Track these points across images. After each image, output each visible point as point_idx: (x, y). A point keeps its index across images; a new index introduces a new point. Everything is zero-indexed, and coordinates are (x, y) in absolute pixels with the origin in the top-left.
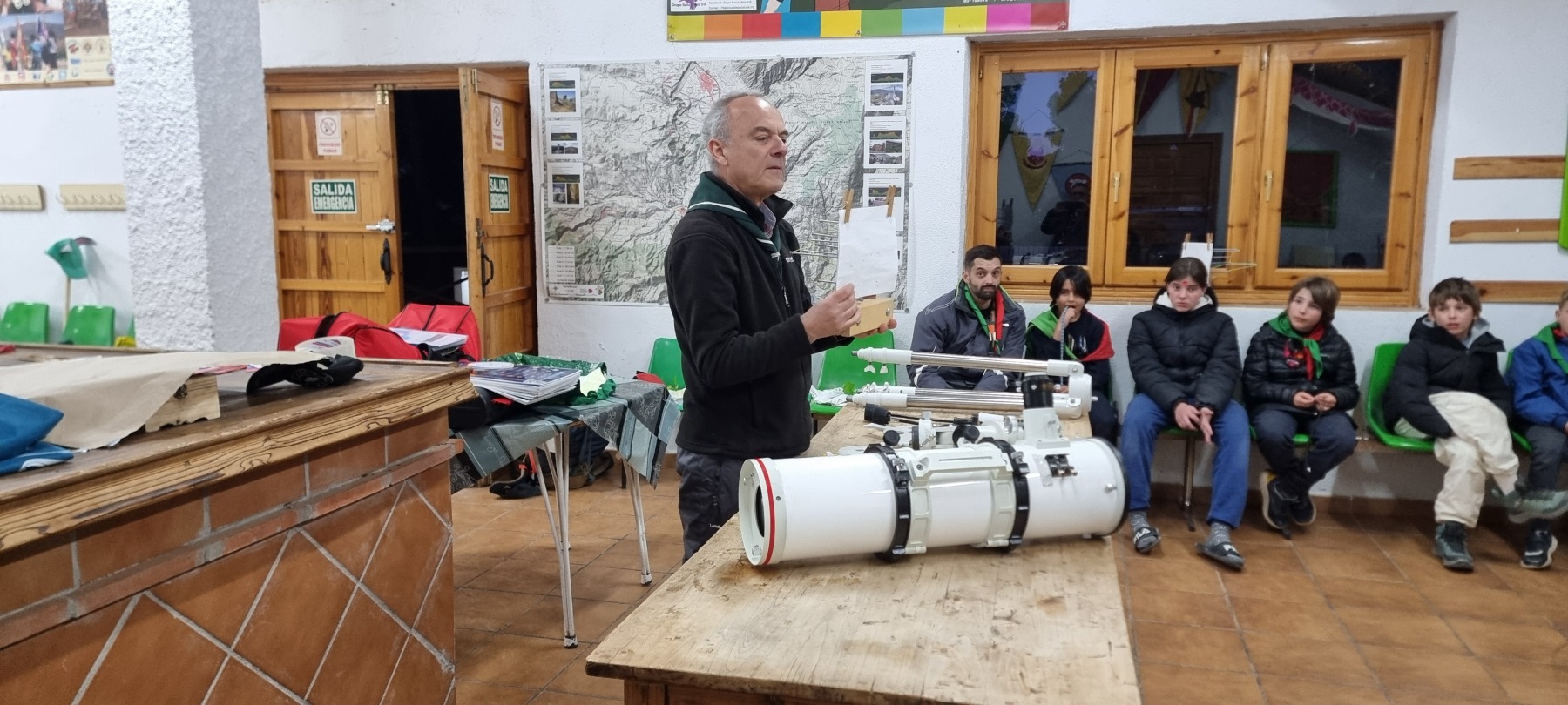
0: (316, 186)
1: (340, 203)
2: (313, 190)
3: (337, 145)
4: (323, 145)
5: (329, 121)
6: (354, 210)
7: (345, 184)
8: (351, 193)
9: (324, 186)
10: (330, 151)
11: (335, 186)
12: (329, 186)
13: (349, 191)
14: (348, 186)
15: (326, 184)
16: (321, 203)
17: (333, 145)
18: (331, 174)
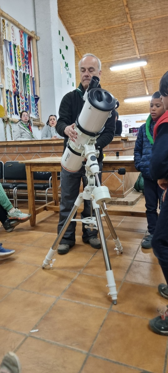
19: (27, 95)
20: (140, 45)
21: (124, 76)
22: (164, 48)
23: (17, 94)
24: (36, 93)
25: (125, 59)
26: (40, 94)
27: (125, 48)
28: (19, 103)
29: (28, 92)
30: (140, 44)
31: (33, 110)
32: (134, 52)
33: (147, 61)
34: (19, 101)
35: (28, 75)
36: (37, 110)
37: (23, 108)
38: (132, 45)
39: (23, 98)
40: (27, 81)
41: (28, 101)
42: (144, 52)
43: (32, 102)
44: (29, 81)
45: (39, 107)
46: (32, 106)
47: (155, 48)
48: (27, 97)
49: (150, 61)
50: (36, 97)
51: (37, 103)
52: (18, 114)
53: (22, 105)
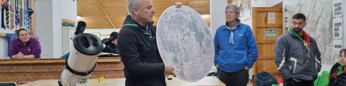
0: (266, 31)
1: (273, 35)
3: (274, 20)
4: (270, 20)
5: (272, 14)
6: (276, 37)
7: (275, 30)
8: (276, 32)
9: (268, 30)
10: (272, 22)
11: (272, 30)
13: (275, 32)
14: (275, 31)
15: (269, 30)
16: (267, 35)
17: (272, 20)
18: (271, 28)
19: (18, 8)
23: (5, 7)
24: (30, 7)
26: (34, 8)
28: (8, 17)
29: (21, 6)
31: (25, 23)
34: (7, 14)
36: (30, 23)
37: (13, 21)
39: (13, 11)
41: (19, 14)
43: (25, 16)
45: (33, 21)
46: (24, 19)
48: (19, 10)
50: (29, 11)
51: (31, 17)
52: (5, 28)
53: (12, 18)
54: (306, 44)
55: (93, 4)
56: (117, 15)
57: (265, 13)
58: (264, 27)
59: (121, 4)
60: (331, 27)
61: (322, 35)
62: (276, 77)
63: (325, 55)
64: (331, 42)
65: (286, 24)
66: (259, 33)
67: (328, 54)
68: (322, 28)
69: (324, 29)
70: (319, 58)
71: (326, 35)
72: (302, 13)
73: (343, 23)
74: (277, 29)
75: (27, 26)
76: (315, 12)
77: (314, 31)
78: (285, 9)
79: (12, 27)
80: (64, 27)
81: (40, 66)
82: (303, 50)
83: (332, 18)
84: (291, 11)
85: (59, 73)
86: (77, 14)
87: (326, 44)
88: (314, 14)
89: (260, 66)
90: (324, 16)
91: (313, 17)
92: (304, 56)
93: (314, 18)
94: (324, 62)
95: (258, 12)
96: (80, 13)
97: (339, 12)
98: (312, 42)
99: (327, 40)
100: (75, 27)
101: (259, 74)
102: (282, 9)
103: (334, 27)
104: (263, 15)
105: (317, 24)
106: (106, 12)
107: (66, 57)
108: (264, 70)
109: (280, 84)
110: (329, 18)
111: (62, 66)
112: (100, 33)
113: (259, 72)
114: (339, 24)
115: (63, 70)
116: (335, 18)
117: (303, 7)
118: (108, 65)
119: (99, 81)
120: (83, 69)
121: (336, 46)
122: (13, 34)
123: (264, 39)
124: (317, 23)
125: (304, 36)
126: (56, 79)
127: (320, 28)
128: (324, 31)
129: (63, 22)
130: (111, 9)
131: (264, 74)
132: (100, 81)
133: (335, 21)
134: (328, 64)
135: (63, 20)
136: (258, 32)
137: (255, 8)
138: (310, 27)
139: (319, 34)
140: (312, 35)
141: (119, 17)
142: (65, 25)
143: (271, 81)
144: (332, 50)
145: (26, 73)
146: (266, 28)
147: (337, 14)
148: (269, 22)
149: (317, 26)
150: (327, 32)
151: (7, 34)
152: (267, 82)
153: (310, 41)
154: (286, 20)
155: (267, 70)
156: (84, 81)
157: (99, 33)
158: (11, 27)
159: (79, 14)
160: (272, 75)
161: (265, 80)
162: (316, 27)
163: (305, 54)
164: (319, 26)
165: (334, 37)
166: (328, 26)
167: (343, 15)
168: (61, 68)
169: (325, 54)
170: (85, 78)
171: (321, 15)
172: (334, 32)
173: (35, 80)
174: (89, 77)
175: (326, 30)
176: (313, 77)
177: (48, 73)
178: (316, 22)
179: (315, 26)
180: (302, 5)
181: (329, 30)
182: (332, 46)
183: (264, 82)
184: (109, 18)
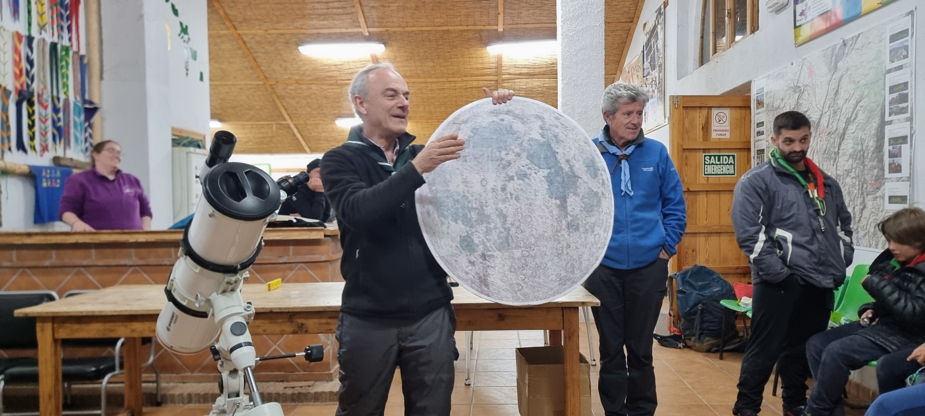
0: (707, 158)
1: (725, 169)
2: (705, 160)
3: (726, 131)
4: (716, 131)
5: (722, 115)
6: (734, 174)
7: (729, 156)
9: (713, 158)
10: (721, 135)
11: (721, 157)
12: (717, 157)
13: (731, 160)
14: (731, 157)
16: (710, 169)
17: (723, 131)
18: (719, 150)
19: (58, 99)
20: (368, 8)
21: (333, 68)
22: (420, 22)
23: (25, 97)
24: (90, 96)
25: (335, 34)
26: (100, 98)
27: (334, 11)
28: (33, 121)
29: (65, 93)
30: (367, 6)
31: (76, 137)
32: (354, 21)
33: (385, 44)
34: (30, 115)
35: (67, 49)
36: (89, 138)
37: (46, 133)
38: (350, 7)
39: (46, 108)
40: (64, 63)
41: (61, 115)
42: (377, 24)
43: (77, 119)
44: (67, 63)
45: (96, 132)
46: (75, 126)
47: (401, 20)
48: (61, 105)
49: (392, 45)
50: (87, 106)
51: (92, 121)
52: (25, 151)
53: (43, 126)
54: (814, 193)
55: (250, 88)
56: (313, 119)
57: (704, 112)
58: (702, 147)
59: (325, 87)
60: (879, 148)
61: (856, 167)
62: (730, 280)
63: (864, 222)
64: (878, 188)
65: (758, 140)
66: (686, 164)
67: (871, 220)
68: (855, 151)
69: (862, 153)
70: (848, 229)
71: (866, 168)
72: (801, 110)
73: (912, 135)
74: (735, 154)
75: (83, 147)
76: (839, 109)
77: (835, 159)
78: (757, 100)
79: (45, 149)
80: (177, 149)
81: (117, 251)
82: (808, 208)
83: (883, 124)
84: (773, 106)
85: (165, 267)
86: (211, 114)
87: (865, 194)
88: (835, 113)
89: (690, 252)
90: (861, 117)
91: (833, 122)
92: (811, 224)
93: (835, 124)
94: (860, 241)
95: (685, 108)
96: (218, 112)
97: (903, 108)
98: (829, 186)
99: (869, 182)
100: (204, 147)
101: (687, 272)
102: (748, 99)
103: (887, 148)
104: (700, 117)
105: (843, 139)
106: (285, 109)
107: (185, 226)
108: (701, 261)
109: (741, 299)
110: (875, 124)
111: (173, 250)
112: (270, 166)
113: (686, 267)
114: (900, 141)
115: (177, 258)
116: (890, 123)
117: (805, 96)
118: (291, 248)
119: (269, 290)
120: (230, 257)
121: (892, 199)
122: (46, 168)
123: (702, 179)
124: (842, 137)
125: (809, 172)
126: (157, 282)
127: (851, 151)
128: (859, 159)
129: (173, 135)
130: (298, 103)
131: (701, 272)
132: (272, 288)
133: (890, 132)
134: (870, 246)
135: (173, 129)
136: (684, 162)
137: (677, 97)
138: (824, 147)
139: (847, 167)
140: (828, 169)
141: (319, 124)
142: (179, 144)
143: (718, 291)
144: (880, 210)
145: (82, 269)
146: (705, 150)
147: (897, 113)
148: (714, 135)
149: (843, 147)
150: (870, 161)
151: (32, 168)
152: (707, 293)
153: (825, 185)
154: (761, 129)
155: (707, 261)
156: (230, 287)
157: (268, 166)
158: (41, 148)
159: (214, 116)
160: (722, 277)
161: (702, 288)
162: (839, 149)
163: (812, 220)
164: (848, 145)
165: (887, 175)
166: (872, 144)
167: (912, 114)
168: (170, 256)
169: (862, 219)
170: (233, 279)
171: (854, 116)
172: (887, 160)
173: (105, 285)
174: (244, 279)
175: (865, 155)
176: (835, 280)
177: (137, 268)
178: (840, 135)
179: (836, 145)
180: (802, 88)
181: (874, 155)
182: (883, 197)
183: (699, 294)
184: (293, 126)
